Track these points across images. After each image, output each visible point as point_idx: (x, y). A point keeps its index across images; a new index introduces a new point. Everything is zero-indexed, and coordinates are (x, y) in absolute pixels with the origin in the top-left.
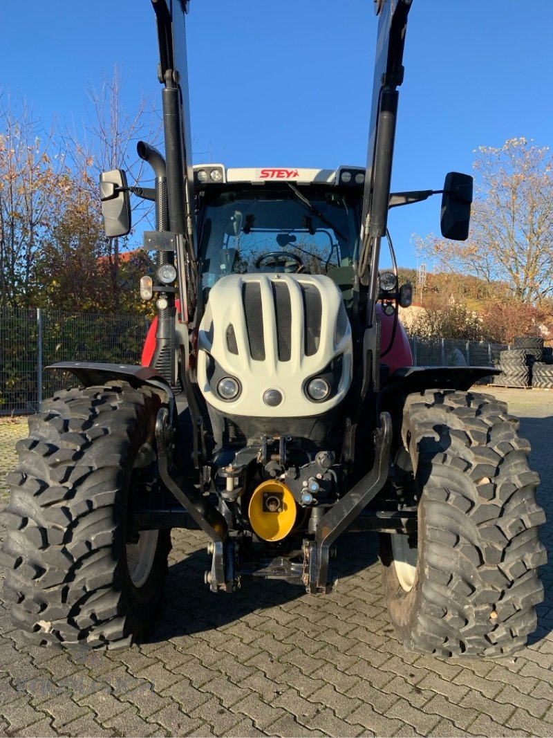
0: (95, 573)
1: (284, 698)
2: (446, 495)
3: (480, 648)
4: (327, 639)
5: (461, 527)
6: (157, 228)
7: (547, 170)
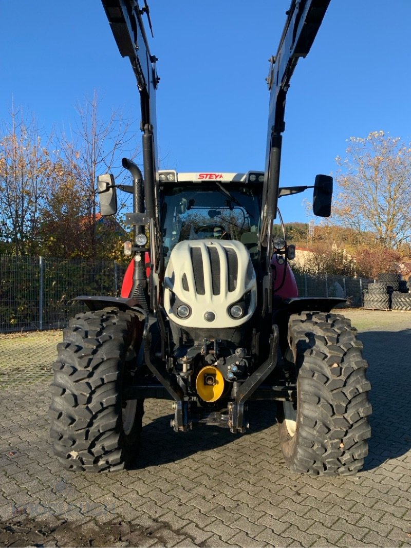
0: (105, 421)
1: (218, 498)
2: (312, 374)
3: (335, 467)
4: (244, 468)
5: (321, 393)
6: (134, 211)
7: (399, 154)
